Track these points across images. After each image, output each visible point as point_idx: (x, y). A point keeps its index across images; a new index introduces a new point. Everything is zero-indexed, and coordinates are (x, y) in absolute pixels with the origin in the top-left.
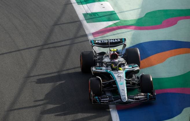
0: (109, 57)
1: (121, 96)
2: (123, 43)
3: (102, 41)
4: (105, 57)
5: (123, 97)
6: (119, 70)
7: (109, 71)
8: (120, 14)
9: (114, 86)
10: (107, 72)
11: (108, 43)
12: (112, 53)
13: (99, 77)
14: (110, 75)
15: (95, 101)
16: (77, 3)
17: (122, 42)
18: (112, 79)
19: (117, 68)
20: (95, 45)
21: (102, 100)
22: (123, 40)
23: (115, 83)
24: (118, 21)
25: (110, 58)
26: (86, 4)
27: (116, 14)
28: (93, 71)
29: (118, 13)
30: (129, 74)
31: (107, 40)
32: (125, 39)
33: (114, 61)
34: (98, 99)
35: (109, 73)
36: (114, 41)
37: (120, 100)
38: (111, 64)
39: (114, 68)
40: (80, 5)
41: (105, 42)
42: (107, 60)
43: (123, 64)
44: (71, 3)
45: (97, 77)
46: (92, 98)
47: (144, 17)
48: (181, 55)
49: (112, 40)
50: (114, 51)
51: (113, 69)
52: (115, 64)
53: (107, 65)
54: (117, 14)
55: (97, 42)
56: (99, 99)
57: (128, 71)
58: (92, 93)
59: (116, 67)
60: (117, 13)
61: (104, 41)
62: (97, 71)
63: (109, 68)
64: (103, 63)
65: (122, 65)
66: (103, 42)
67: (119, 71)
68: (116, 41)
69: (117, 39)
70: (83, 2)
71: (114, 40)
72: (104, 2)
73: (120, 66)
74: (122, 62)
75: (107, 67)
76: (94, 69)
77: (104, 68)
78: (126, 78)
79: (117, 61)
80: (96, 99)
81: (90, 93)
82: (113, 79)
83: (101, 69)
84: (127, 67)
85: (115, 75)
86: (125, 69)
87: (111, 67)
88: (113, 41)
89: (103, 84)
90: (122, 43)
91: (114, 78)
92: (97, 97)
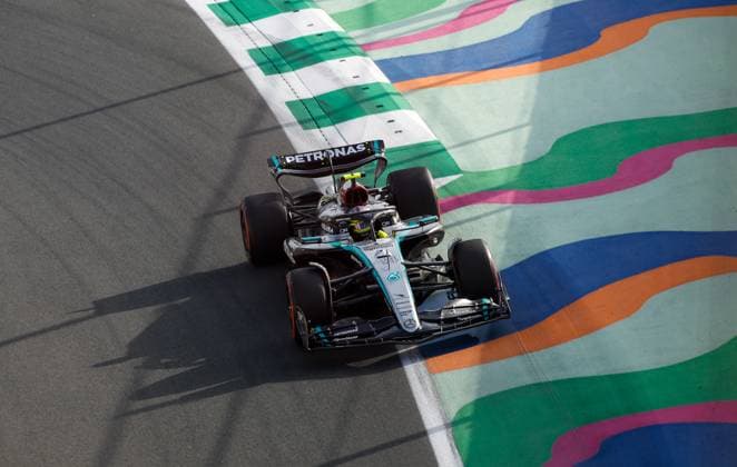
0: (336, 202)
1: (398, 315)
2: (377, 155)
3: (305, 158)
4: (323, 204)
5: (405, 318)
6: (378, 237)
7: (343, 245)
8: (459, 149)
9: (369, 287)
10: (339, 247)
11: (326, 160)
12: (347, 186)
13: (316, 264)
14: (352, 257)
15: (314, 342)
16: (301, 122)
17: (373, 153)
18: (360, 269)
19: (369, 232)
20: (285, 170)
21: (337, 337)
22: (376, 146)
23: (370, 276)
24: (454, 178)
25: (343, 205)
26: (334, 124)
27: (444, 150)
28: (291, 249)
29: (454, 147)
30: (411, 247)
31: (323, 151)
32: (381, 143)
33: (358, 209)
34: (322, 335)
35: (347, 249)
36: (346, 151)
37: (395, 328)
38: (349, 222)
39: (359, 234)
40: (313, 131)
41: (316, 158)
42: (332, 211)
43: (389, 218)
44: (280, 127)
45: (311, 263)
46: (303, 332)
47: (549, 153)
48: (697, 283)
49: (337, 151)
50: (353, 180)
51: (358, 238)
52: (364, 218)
53: (336, 226)
54: (450, 152)
55: (289, 161)
56: (326, 332)
57: (407, 237)
58: (301, 317)
59: (365, 230)
60: (450, 148)
61: (312, 157)
62: (306, 250)
63: (345, 235)
64: (320, 222)
65: (387, 223)
66: (309, 160)
67: (378, 241)
68: (351, 151)
69: (355, 146)
70: (320, 118)
71: (346, 148)
72: (398, 111)
73: (379, 225)
74: (385, 212)
75: (337, 232)
76: (293, 244)
77: (326, 238)
78: (405, 258)
79: (367, 208)
80: (316, 335)
81: (296, 317)
82: (363, 264)
83: (320, 241)
84: (399, 225)
85: (369, 253)
86: (395, 231)
87: (351, 231)
88: (343, 153)
89: (333, 284)
90: (372, 157)
91: (368, 264)
92: (319, 329)
